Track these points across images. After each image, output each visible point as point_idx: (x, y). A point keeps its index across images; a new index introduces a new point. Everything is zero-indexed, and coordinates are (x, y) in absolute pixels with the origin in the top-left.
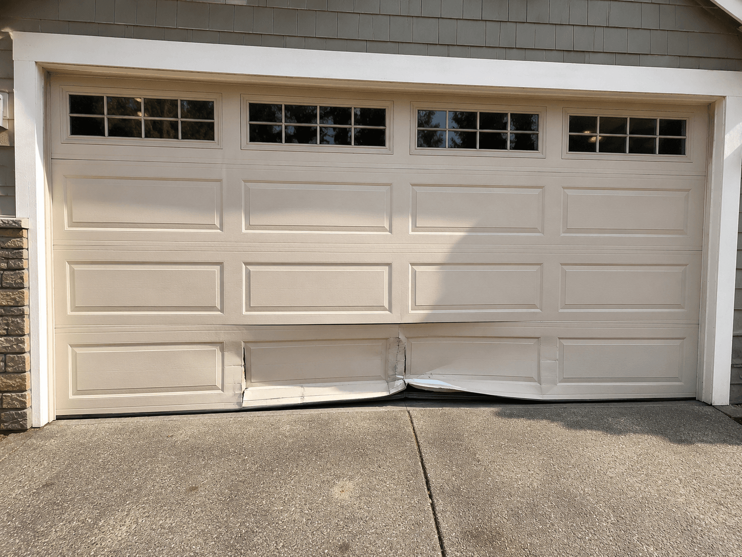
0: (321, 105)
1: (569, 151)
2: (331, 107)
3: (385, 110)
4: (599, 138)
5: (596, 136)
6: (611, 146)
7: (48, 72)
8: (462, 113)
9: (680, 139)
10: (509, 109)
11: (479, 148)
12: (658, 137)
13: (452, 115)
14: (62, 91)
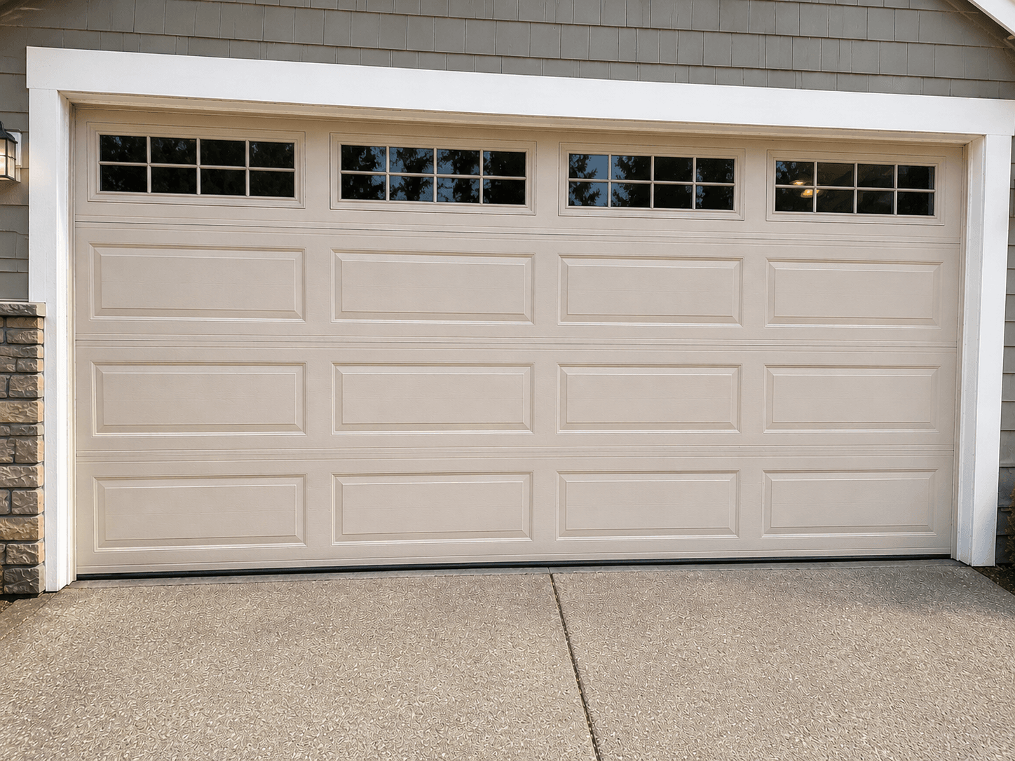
0: (439, 147)
1: (776, 210)
2: (450, 150)
3: (524, 154)
4: (817, 192)
5: (813, 189)
6: (833, 203)
7: (73, 105)
8: (629, 158)
9: (927, 193)
10: (694, 153)
11: (654, 207)
12: (896, 190)
13: (616, 161)
14: (90, 130)
